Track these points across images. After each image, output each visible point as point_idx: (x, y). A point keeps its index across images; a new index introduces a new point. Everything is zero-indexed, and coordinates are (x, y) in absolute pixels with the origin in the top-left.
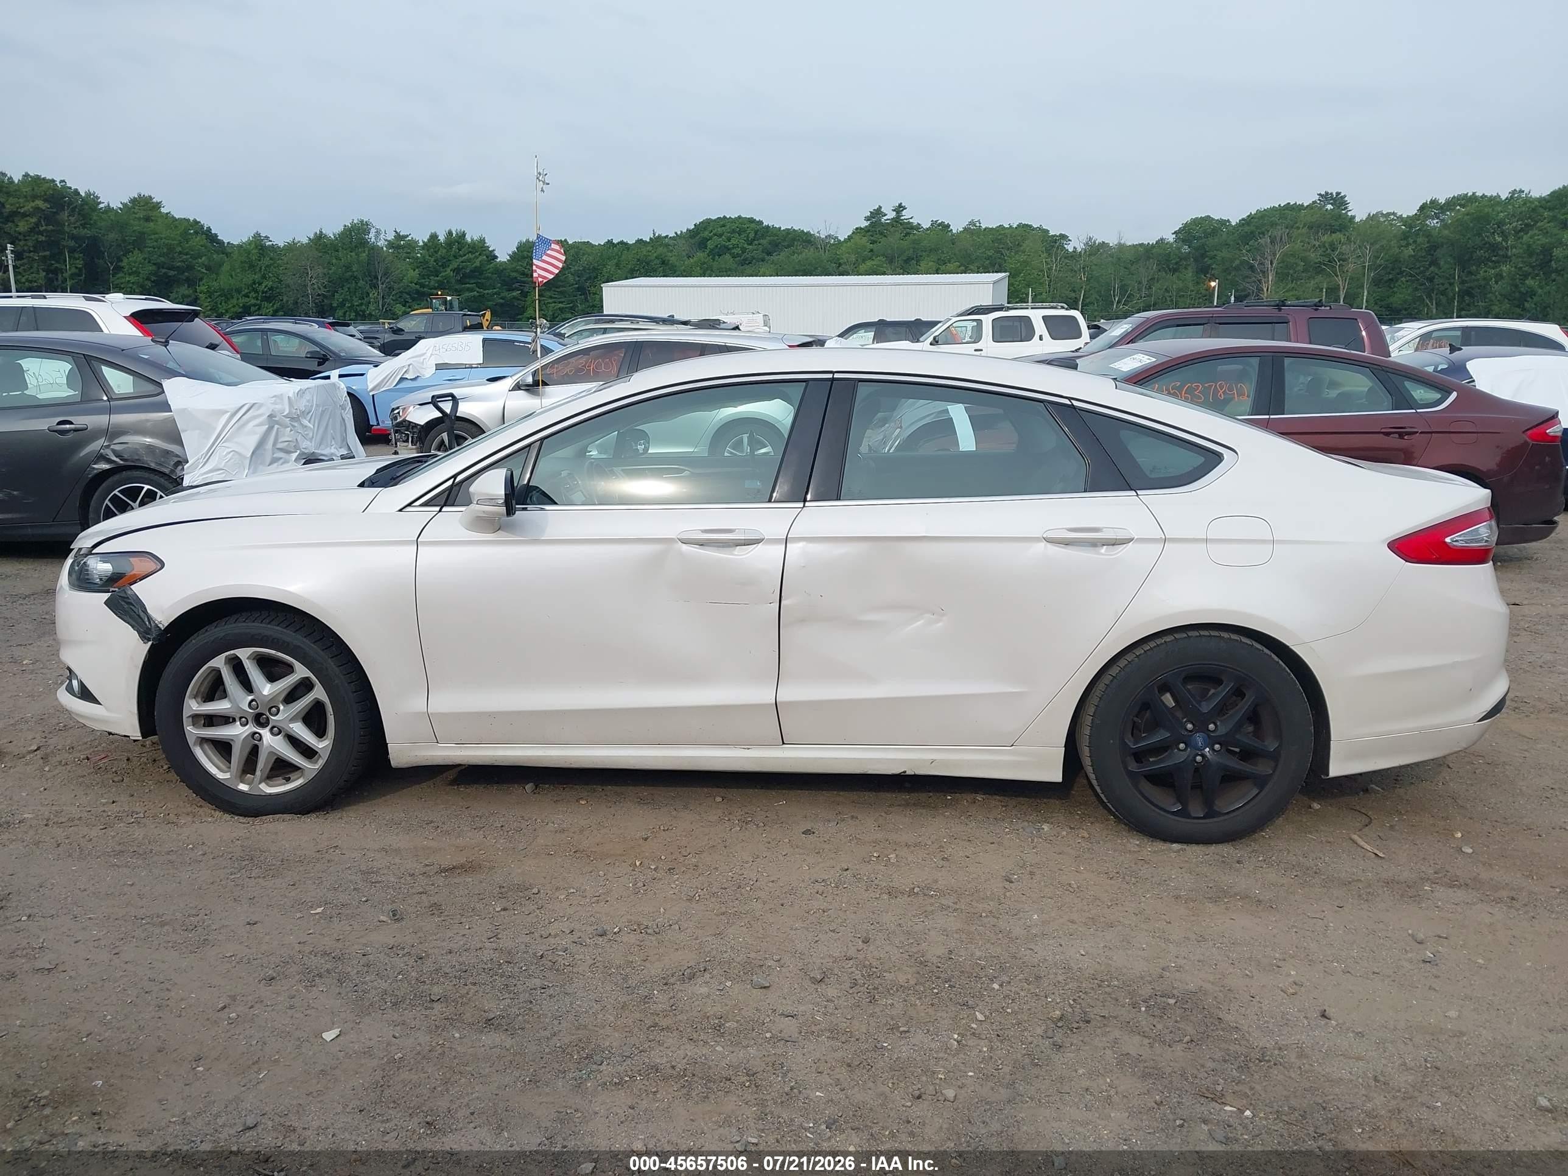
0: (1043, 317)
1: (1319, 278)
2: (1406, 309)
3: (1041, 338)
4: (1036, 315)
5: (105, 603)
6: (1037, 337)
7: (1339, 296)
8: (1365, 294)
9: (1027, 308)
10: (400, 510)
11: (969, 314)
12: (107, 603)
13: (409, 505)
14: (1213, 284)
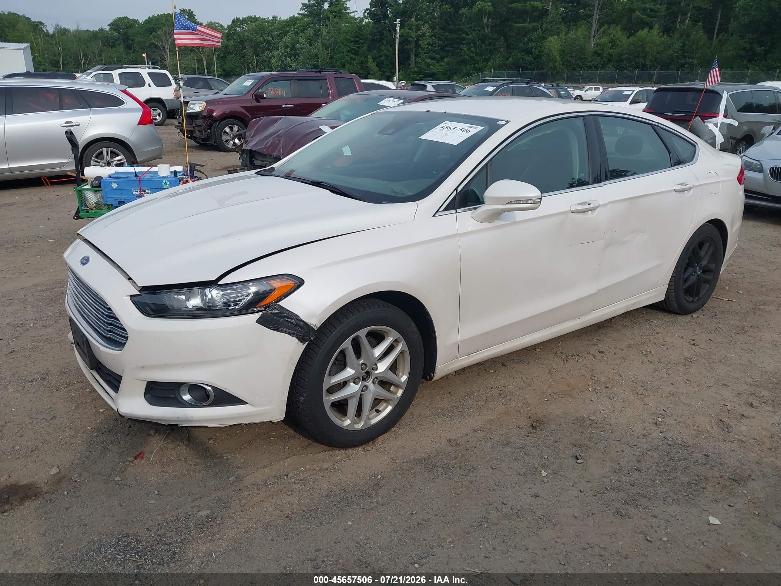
0: (148, 73)
1: (192, 54)
2: (232, 72)
3: (149, 85)
4: (144, 72)
5: (256, 322)
6: (147, 85)
7: (203, 64)
8: (215, 63)
9: (138, 68)
10: (434, 216)
11: (102, 70)
12: (259, 321)
13: (437, 211)
14: (144, 55)
